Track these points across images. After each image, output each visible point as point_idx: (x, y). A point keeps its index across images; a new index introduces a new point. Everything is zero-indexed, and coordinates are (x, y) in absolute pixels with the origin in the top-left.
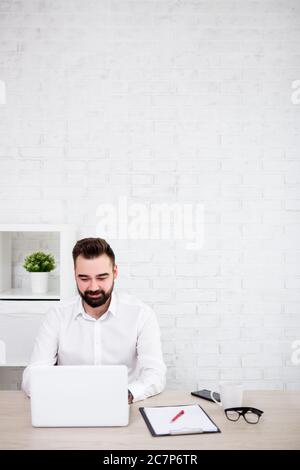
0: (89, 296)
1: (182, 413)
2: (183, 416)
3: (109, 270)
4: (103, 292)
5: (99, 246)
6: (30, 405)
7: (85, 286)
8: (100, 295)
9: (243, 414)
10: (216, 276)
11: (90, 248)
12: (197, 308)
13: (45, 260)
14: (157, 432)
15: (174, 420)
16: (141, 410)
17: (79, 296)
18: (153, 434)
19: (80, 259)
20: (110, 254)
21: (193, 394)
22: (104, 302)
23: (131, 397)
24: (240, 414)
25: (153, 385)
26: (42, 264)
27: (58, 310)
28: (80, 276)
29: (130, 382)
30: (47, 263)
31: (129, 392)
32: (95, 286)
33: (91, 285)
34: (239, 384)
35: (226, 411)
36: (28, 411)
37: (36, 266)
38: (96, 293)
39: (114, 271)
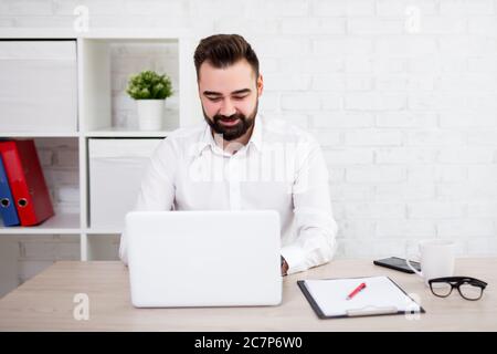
0: (220, 122)
1: (363, 286)
2: (363, 291)
3: (251, 85)
4: (242, 117)
5: (234, 46)
6: (129, 279)
7: (214, 108)
8: (237, 122)
9: (456, 287)
10: (402, 109)
11: (221, 51)
12: (375, 155)
13: (157, 83)
14: (327, 312)
15: (351, 296)
16: (301, 284)
17: (205, 123)
18: (321, 315)
19: (206, 66)
20: (252, 59)
21: (376, 263)
22: (243, 132)
23: (285, 267)
24: (453, 286)
25: (317, 251)
26: (154, 88)
27: (174, 142)
28: (207, 93)
29: (283, 246)
30: (160, 86)
31: (283, 259)
32: (230, 108)
33: (224, 107)
34: (451, 243)
35: (430, 282)
36: (127, 287)
37: (145, 90)
38: (232, 118)
39: (259, 85)
